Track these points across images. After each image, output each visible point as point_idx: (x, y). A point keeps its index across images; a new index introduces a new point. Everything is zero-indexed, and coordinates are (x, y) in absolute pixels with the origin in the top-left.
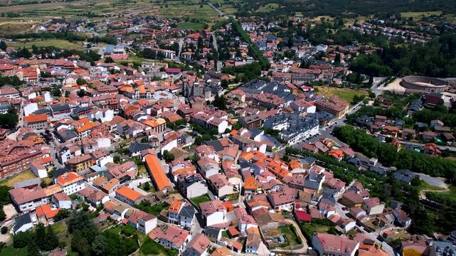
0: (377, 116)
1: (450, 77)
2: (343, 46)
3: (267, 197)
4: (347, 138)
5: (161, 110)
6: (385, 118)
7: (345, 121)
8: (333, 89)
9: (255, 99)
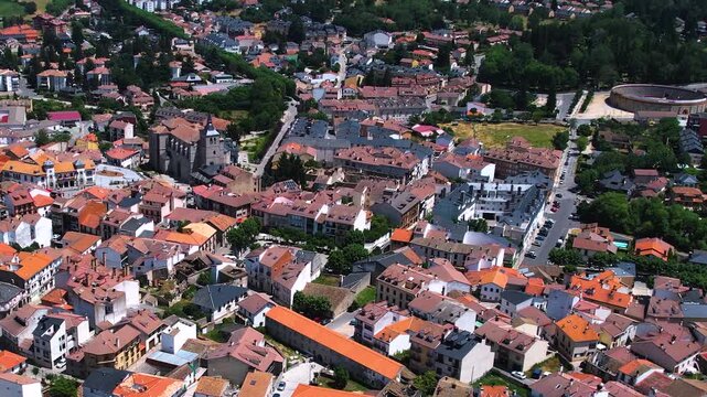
0: (637, 172)
1: (696, 81)
2: (430, 31)
3: (632, 351)
4: (624, 220)
5: (168, 205)
6: (655, 172)
7: (572, 191)
8: (479, 127)
9: (347, 162)
